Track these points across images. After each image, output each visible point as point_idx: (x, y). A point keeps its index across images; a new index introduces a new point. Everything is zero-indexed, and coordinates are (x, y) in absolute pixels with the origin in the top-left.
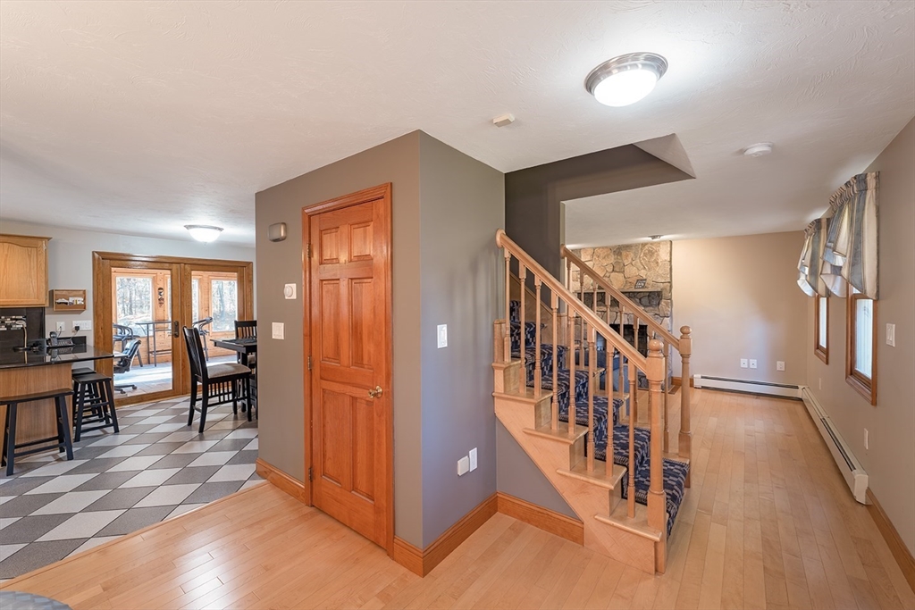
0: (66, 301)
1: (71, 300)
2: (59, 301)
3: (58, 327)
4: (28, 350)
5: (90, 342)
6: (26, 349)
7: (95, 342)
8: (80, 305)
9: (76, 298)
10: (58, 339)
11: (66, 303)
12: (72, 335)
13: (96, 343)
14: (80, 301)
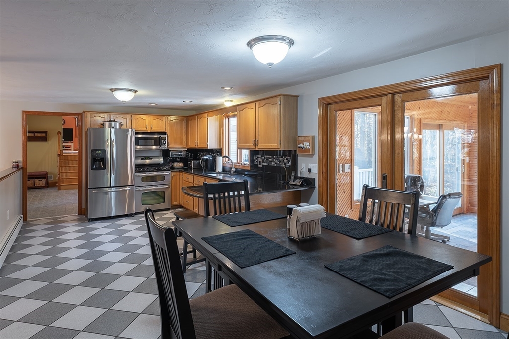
0: (302, 146)
1: (305, 145)
2: (299, 146)
3: (302, 168)
7: (318, 184)
8: (308, 149)
11: (303, 148)
12: (307, 176)
13: (319, 186)
14: (308, 146)
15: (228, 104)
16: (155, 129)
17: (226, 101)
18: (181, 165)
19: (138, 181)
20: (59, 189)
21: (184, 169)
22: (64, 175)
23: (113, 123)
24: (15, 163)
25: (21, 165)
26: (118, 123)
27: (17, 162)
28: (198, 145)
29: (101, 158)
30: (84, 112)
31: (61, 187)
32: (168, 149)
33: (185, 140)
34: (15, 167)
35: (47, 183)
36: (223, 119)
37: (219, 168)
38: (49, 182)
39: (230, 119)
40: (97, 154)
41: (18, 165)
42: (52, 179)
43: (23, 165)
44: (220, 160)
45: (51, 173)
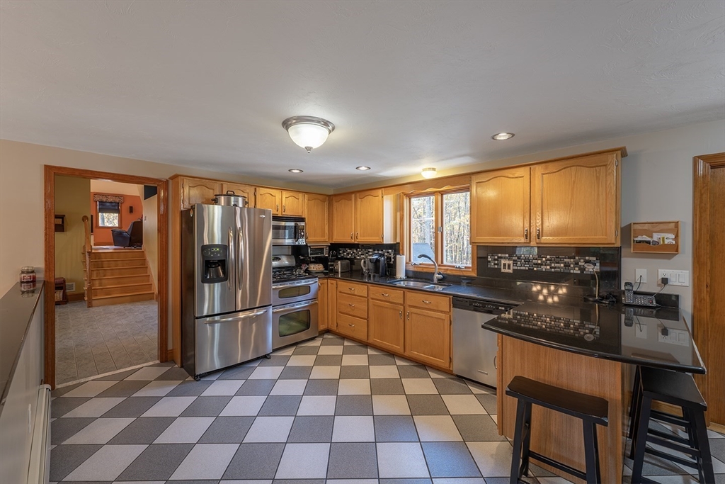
0: (648, 239)
1: (656, 237)
2: (639, 238)
3: (638, 277)
4: (599, 302)
5: (686, 306)
6: (596, 301)
7: (694, 306)
8: (669, 245)
9: (662, 235)
10: (635, 293)
11: (648, 242)
12: (656, 290)
13: (697, 308)
14: (669, 238)
15: (429, 175)
16: (288, 213)
17: (424, 170)
18: (319, 267)
19: (274, 298)
20: (90, 306)
21: (324, 273)
22: (97, 282)
23: (232, 198)
24: (28, 272)
25: (40, 276)
26: (240, 199)
27: (33, 272)
28: (359, 238)
29: (219, 261)
30: (175, 177)
31: (94, 302)
32: (306, 246)
33: (327, 231)
34: (27, 282)
35: (65, 295)
36: (403, 199)
37: (401, 274)
38: (68, 294)
39: (412, 199)
40: (212, 253)
41: (34, 278)
42: (74, 290)
43: (46, 276)
44: (402, 261)
45: (71, 280)
